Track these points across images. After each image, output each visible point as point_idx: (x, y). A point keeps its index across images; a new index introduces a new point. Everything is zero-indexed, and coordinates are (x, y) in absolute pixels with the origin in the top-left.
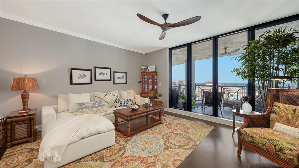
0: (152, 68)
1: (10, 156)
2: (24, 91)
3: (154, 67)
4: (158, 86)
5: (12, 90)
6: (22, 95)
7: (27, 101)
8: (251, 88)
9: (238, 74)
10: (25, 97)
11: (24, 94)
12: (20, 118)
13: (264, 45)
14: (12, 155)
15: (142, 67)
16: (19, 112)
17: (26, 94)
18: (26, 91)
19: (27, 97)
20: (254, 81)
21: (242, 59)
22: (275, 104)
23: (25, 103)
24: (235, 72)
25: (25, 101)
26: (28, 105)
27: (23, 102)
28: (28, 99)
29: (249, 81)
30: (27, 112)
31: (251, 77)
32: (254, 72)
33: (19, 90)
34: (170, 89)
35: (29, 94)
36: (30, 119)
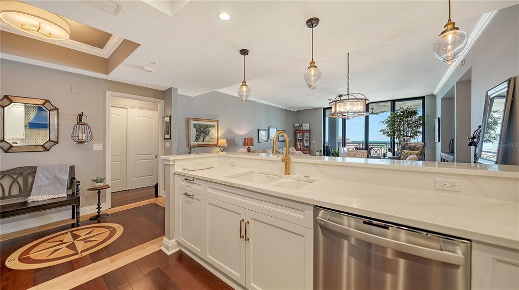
0: (306, 126)
2: (248, 147)
3: (308, 125)
4: (311, 144)
5: (243, 146)
8: (393, 143)
9: (384, 134)
13: (400, 115)
15: (296, 125)
18: (250, 147)
20: (394, 139)
21: (387, 123)
22: (403, 151)
24: (382, 132)
29: (391, 138)
31: (392, 136)
32: (394, 132)
34: (324, 146)
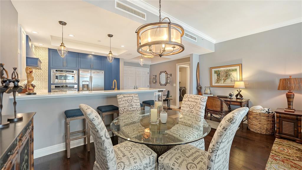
1: (281, 145)
2: (289, 91)
5: (279, 89)
6: (287, 95)
7: (292, 101)
10: (290, 97)
11: (289, 94)
12: (287, 115)
14: (282, 145)
16: (285, 110)
17: (291, 94)
18: (292, 91)
19: (292, 97)
23: (290, 103)
25: (290, 101)
26: (293, 105)
27: (288, 101)
28: (293, 99)
30: (294, 112)
33: (285, 89)
35: (294, 95)
36: (297, 119)
